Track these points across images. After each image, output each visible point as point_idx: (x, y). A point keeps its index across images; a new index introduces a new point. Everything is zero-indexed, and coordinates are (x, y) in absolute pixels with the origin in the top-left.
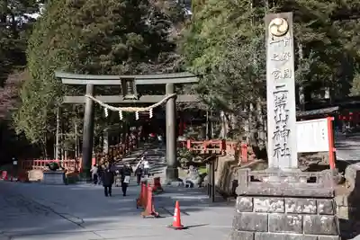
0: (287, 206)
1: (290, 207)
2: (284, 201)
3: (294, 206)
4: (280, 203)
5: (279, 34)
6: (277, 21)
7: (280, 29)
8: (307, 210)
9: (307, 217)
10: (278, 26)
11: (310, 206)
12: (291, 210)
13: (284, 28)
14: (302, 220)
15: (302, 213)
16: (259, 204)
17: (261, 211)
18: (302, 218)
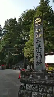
0: (40, 88)
2: (38, 86)
3: (42, 89)
4: (37, 87)
5: (38, 23)
6: (38, 19)
7: (39, 21)
8: (48, 91)
9: (49, 95)
10: (38, 21)
11: (50, 90)
12: (41, 90)
13: (40, 21)
14: (46, 96)
15: (46, 93)
16: (28, 87)
17: (29, 90)
18: (46, 95)
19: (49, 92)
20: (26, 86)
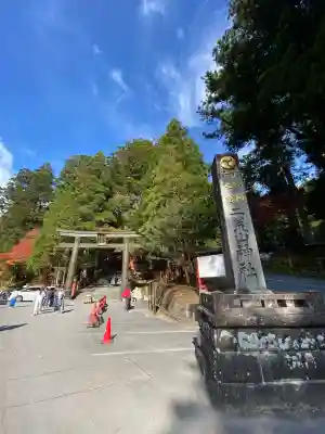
0: (280, 340)
1: (283, 342)
2: (275, 333)
3: (287, 339)
4: (271, 336)
5: (229, 167)
6: (227, 158)
7: (229, 164)
8: (305, 344)
9: (308, 354)
11: (308, 339)
12: (285, 347)
14: (303, 360)
15: (300, 349)
16: (245, 339)
17: (249, 350)
18: (303, 357)
19: (306, 346)
20: (236, 337)
